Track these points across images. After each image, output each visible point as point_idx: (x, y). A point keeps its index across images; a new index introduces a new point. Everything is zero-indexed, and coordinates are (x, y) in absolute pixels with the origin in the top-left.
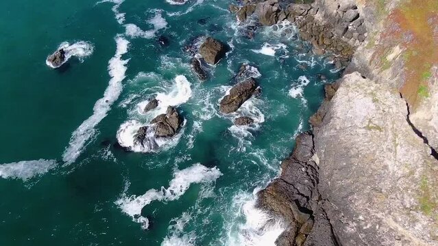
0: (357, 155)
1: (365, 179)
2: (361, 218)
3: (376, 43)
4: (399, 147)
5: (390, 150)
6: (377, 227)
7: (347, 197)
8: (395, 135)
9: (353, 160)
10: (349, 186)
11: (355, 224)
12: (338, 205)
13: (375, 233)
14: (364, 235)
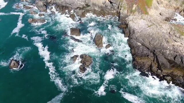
0: (153, 34)
1: (161, 38)
2: (168, 47)
3: (126, 7)
4: (162, 26)
5: (161, 28)
6: (174, 47)
7: (161, 45)
8: (158, 24)
9: (153, 36)
10: (158, 42)
11: (168, 50)
12: (160, 49)
13: (175, 49)
14: (172, 51)
